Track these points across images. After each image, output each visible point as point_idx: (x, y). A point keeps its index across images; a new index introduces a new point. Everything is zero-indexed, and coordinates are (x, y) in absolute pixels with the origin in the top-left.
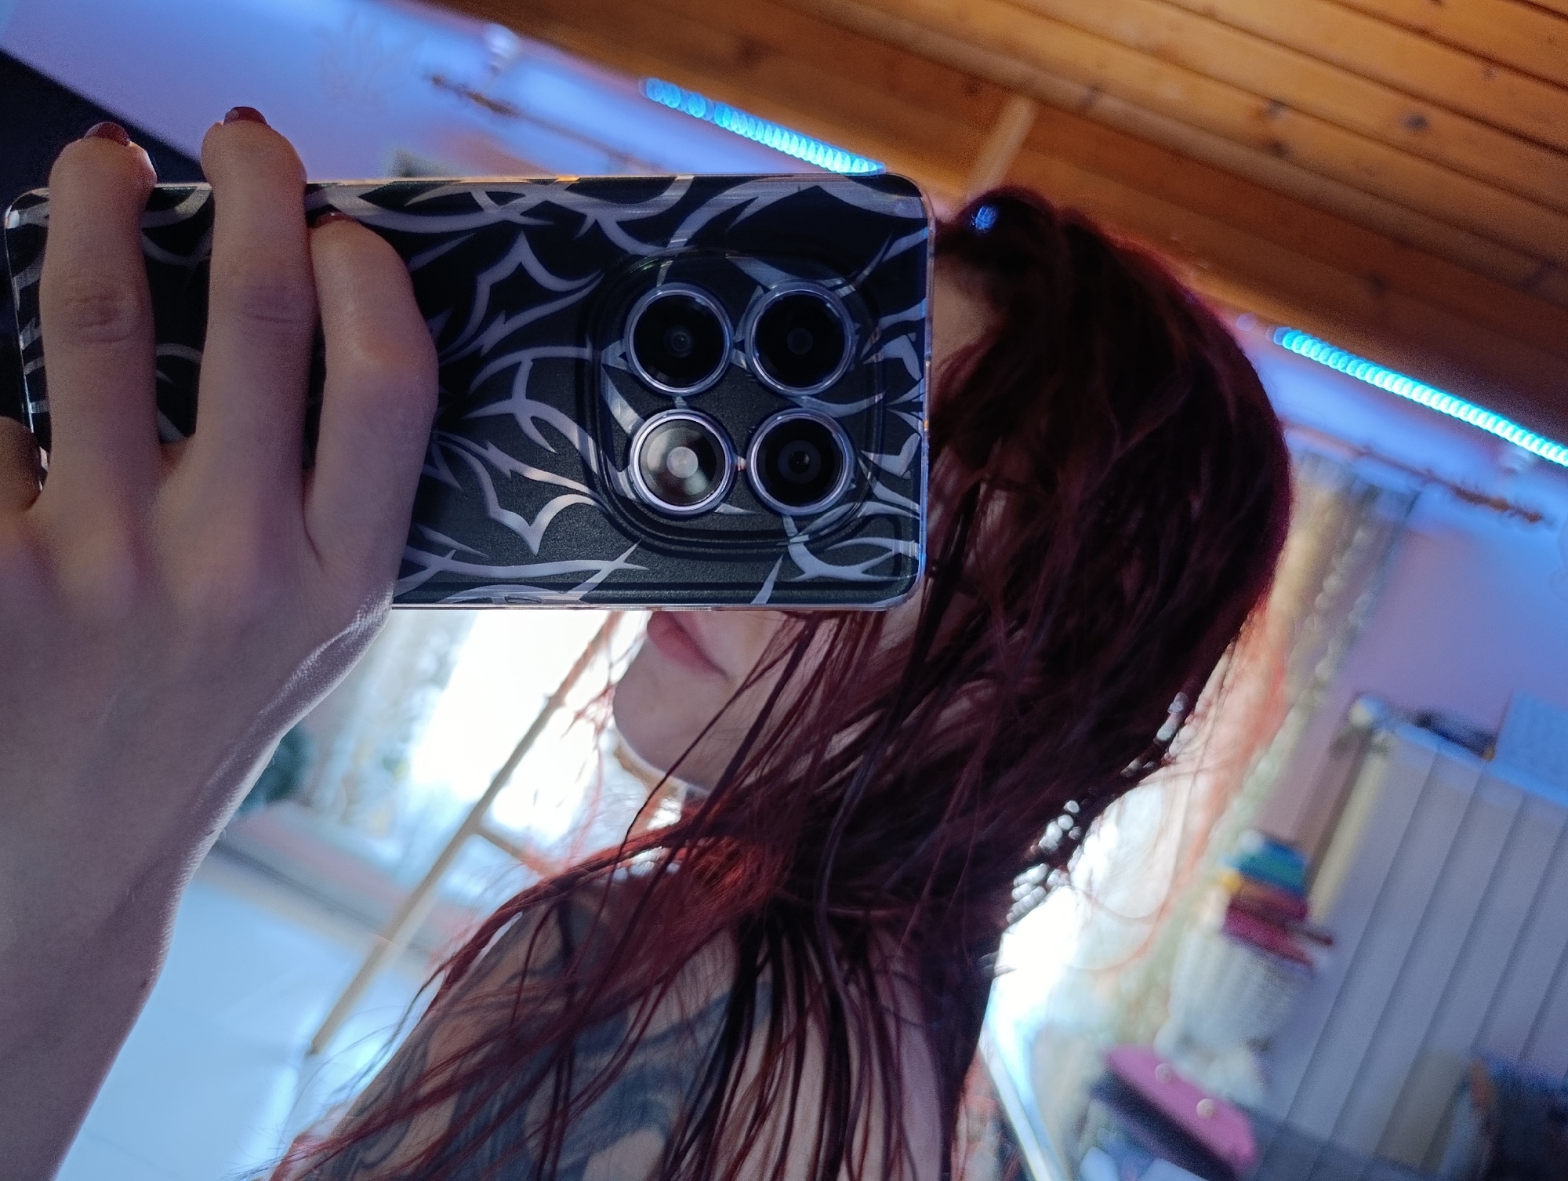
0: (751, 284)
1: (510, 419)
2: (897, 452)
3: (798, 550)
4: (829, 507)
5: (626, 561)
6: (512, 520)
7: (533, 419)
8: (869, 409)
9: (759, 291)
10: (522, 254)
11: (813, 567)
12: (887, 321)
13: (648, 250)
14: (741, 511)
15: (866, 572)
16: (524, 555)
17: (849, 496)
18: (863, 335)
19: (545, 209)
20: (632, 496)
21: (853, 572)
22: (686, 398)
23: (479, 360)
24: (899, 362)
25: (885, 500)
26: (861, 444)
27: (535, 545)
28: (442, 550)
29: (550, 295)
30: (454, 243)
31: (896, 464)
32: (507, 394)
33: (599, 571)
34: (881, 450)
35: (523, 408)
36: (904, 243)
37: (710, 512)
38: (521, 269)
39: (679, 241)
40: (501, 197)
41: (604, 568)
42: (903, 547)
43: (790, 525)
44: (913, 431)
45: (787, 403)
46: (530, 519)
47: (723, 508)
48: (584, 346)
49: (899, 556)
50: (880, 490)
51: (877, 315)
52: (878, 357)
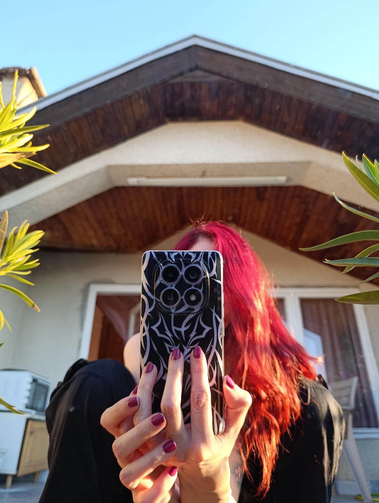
0: (161, 283)
1: (185, 332)
2: (191, 257)
4: (202, 268)
5: (213, 309)
6: (205, 333)
8: (183, 261)
10: (154, 328)
11: (214, 272)
12: (168, 258)
13: (154, 303)
14: (202, 287)
15: (214, 262)
17: (200, 265)
18: (170, 263)
19: (146, 322)
24: (175, 256)
25: (201, 258)
26: (190, 263)
27: (210, 328)
28: (211, 348)
30: (152, 341)
32: (180, 332)
37: (203, 293)
38: (157, 328)
39: (153, 297)
41: (215, 315)
44: (187, 253)
46: (205, 329)
51: (166, 260)
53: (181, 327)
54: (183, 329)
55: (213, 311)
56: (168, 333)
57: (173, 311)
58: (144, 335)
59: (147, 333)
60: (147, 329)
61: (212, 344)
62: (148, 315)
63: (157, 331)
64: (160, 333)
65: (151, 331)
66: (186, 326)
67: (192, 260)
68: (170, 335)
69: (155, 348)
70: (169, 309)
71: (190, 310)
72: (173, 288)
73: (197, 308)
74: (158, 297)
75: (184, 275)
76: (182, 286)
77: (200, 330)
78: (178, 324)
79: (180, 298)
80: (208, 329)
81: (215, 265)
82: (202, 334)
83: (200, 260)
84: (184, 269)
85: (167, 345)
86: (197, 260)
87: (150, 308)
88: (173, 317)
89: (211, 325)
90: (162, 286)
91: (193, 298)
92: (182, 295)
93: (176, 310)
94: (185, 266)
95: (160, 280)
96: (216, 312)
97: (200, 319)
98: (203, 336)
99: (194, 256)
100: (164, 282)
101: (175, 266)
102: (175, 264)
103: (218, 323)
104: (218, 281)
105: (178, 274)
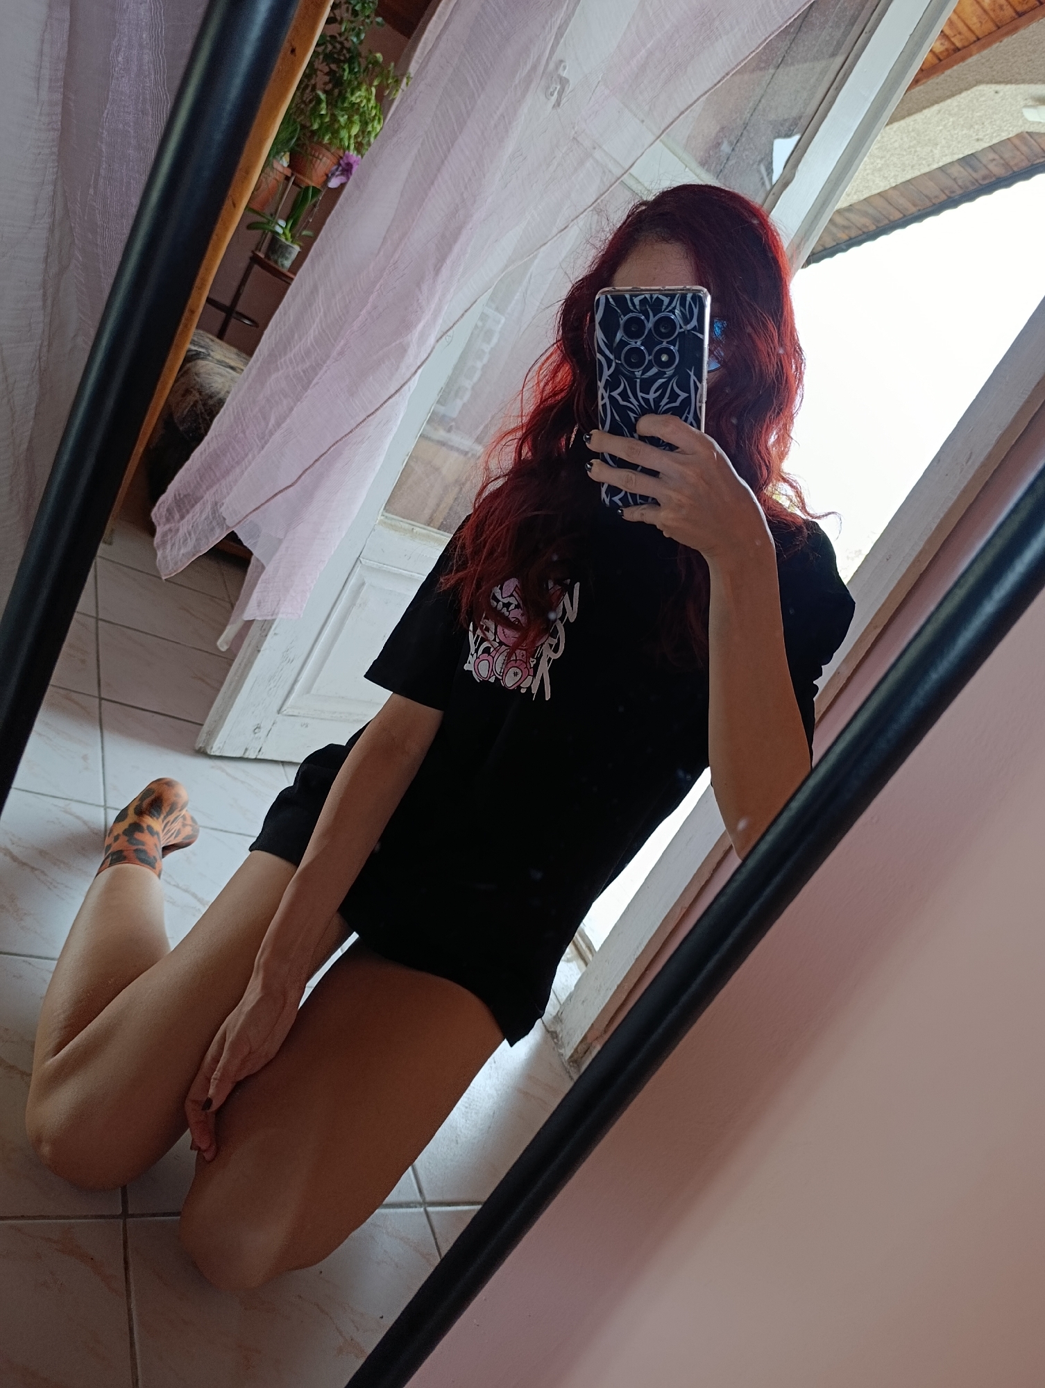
0: (621, 340)
1: (654, 400)
2: (663, 301)
3: (689, 327)
4: (677, 316)
5: (691, 371)
6: (680, 400)
7: (655, 392)
8: (652, 309)
9: (623, 338)
10: (615, 394)
11: (694, 323)
12: (630, 304)
13: (614, 364)
14: (677, 343)
15: (696, 307)
16: (689, 397)
17: (674, 313)
18: (632, 312)
19: (605, 388)
20: (672, 371)
21: (696, 311)
22: (649, 356)
23: (640, 405)
24: (640, 301)
25: (676, 302)
26: (660, 311)
27: (688, 395)
28: (687, 418)
29: (624, 386)
30: (613, 411)
31: (666, 300)
32: (649, 399)
33: (694, 381)
34: (662, 306)
35: (652, 396)
36: (611, 300)
37: (678, 351)
38: (619, 394)
39: (612, 357)
41: (693, 378)
42: (689, 296)
43: (682, 330)
44: (657, 297)
45: (650, 330)
46: (679, 396)
47: (677, 347)
48: (636, 382)
49: (692, 298)
50: (673, 305)
51: (628, 307)
52: (638, 307)
53: (648, 394)
55: (692, 374)
56: (633, 400)
57: (638, 374)
59: (606, 400)
60: (606, 395)
61: (689, 413)
62: (607, 380)
63: (619, 398)
64: (623, 400)
65: (611, 397)
67: (664, 307)
68: (636, 403)
69: (617, 418)
70: (634, 373)
71: (659, 375)
72: (638, 345)
73: (669, 372)
74: (617, 357)
75: (652, 329)
76: (649, 343)
77: (674, 396)
78: (646, 389)
79: (648, 358)
80: (683, 395)
82: (675, 402)
83: (675, 307)
84: (653, 319)
85: (632, 415)
86: (670, 308)
87: (608, 369)
88: (638, 380)
89: (688, 391)
90: (623, 343)
91: (664, 358)
93: (643, 374)
94: (654, 316)
95: (621, 334)
97: (674, 382)
98: (677, 404)
100: (626, 339)
101: (640, 315)
103: (696, 388)
104: (700, 335)
105: (644, 326)
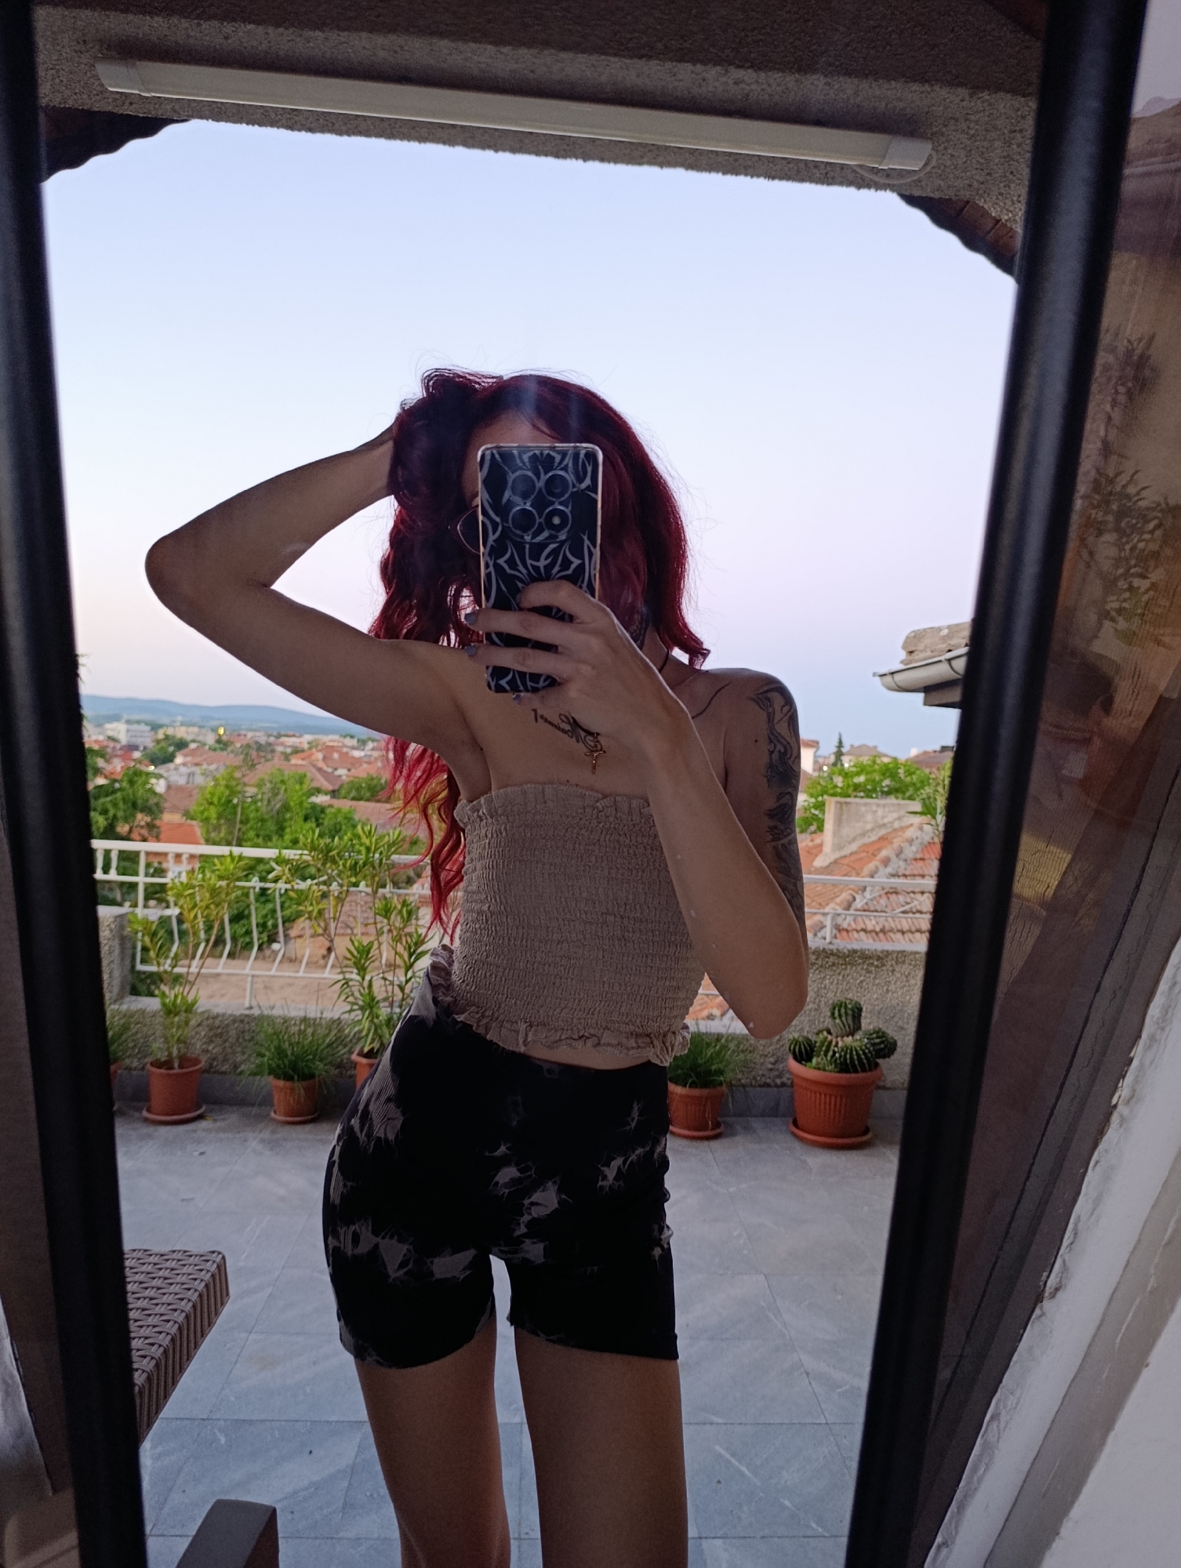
0: (509, 501)
1: (545, 567)
2: (553, 458)
3: (583, 486)
4: (570, 477)
5: (584, 535)
6: (573, 566)
8: (542, 467)
9: (511, 499)
10: (501, 561)
11: (588, 482)
12: (518, 461)
13: (500, 528)
14: (570, 504)
15: (588, 465)
16: (582, 566)
17: (567, 471)
18: (521, 469)
19: (490, 555)
20: (565, 535)
23: (529, 574)
24: (530, 458)
25: (569, 461)
26: (552, 469)
27: (580, 561)
29: (512, 553)
30: (500, 581)
32: (538, 567)
33: (588, 545)
34: (553, 463)
36: (497, 456)
37: (571, 512)
38: (505, 562)
39: (498, 520)
40: (487, 566)
41: (587, 542)
42: (582, 456)
43: (575, 490)
44: (548, 454)
45: (541, 490)
46: (572, 563)
47: (570, 508)
48: (525, 547)
49: (584, 456)
50: (565, 463)
51: (517, 465)
52: (527, 464)
53: (538, 560)
54: (542, 563)
55: (585, 538)
56: (521, 568)
57: (528, 538)
58: (488, 571)
59: (491, 569)
60: (491, 563)
61: (583, 582)
62: (492, 546)
63: (506, 566)
64: (510, 568)
65: (496, 566)
66: (546, 559)
67: (556, 464)
68: (524, 571)
69: (503, 588)
70: (522, 537)
71: (553, 538)
72: (528, 507)
73: (562, 536)
74: (504, 519)
75: (544, 490)
76: (541, 503)
77: (566, 564)
78: (536, 556)
79: (538, 521)
80: (576, 562)
81: (589, 469)
82: (568, 569)
83: (567, 465)
84: (544, 477)
85: (520, 585)
86: (562, 466)
87: (494, 534)
88: (527, 546)
89: (581, 557)
90: (510, 505)
91: (556, 521)
92: (540, 517)
93: (532, 539)
94: (546, 473)
95: (507, 494)
96: (589, 539)
97: (566, 549)
98: (570, 572)
99: (558, 458)
100: (514, 499)
101: (530, 474)
102: (529, 470)
103: (591, 555)
104: (593, 495)
105: (534, 486)
